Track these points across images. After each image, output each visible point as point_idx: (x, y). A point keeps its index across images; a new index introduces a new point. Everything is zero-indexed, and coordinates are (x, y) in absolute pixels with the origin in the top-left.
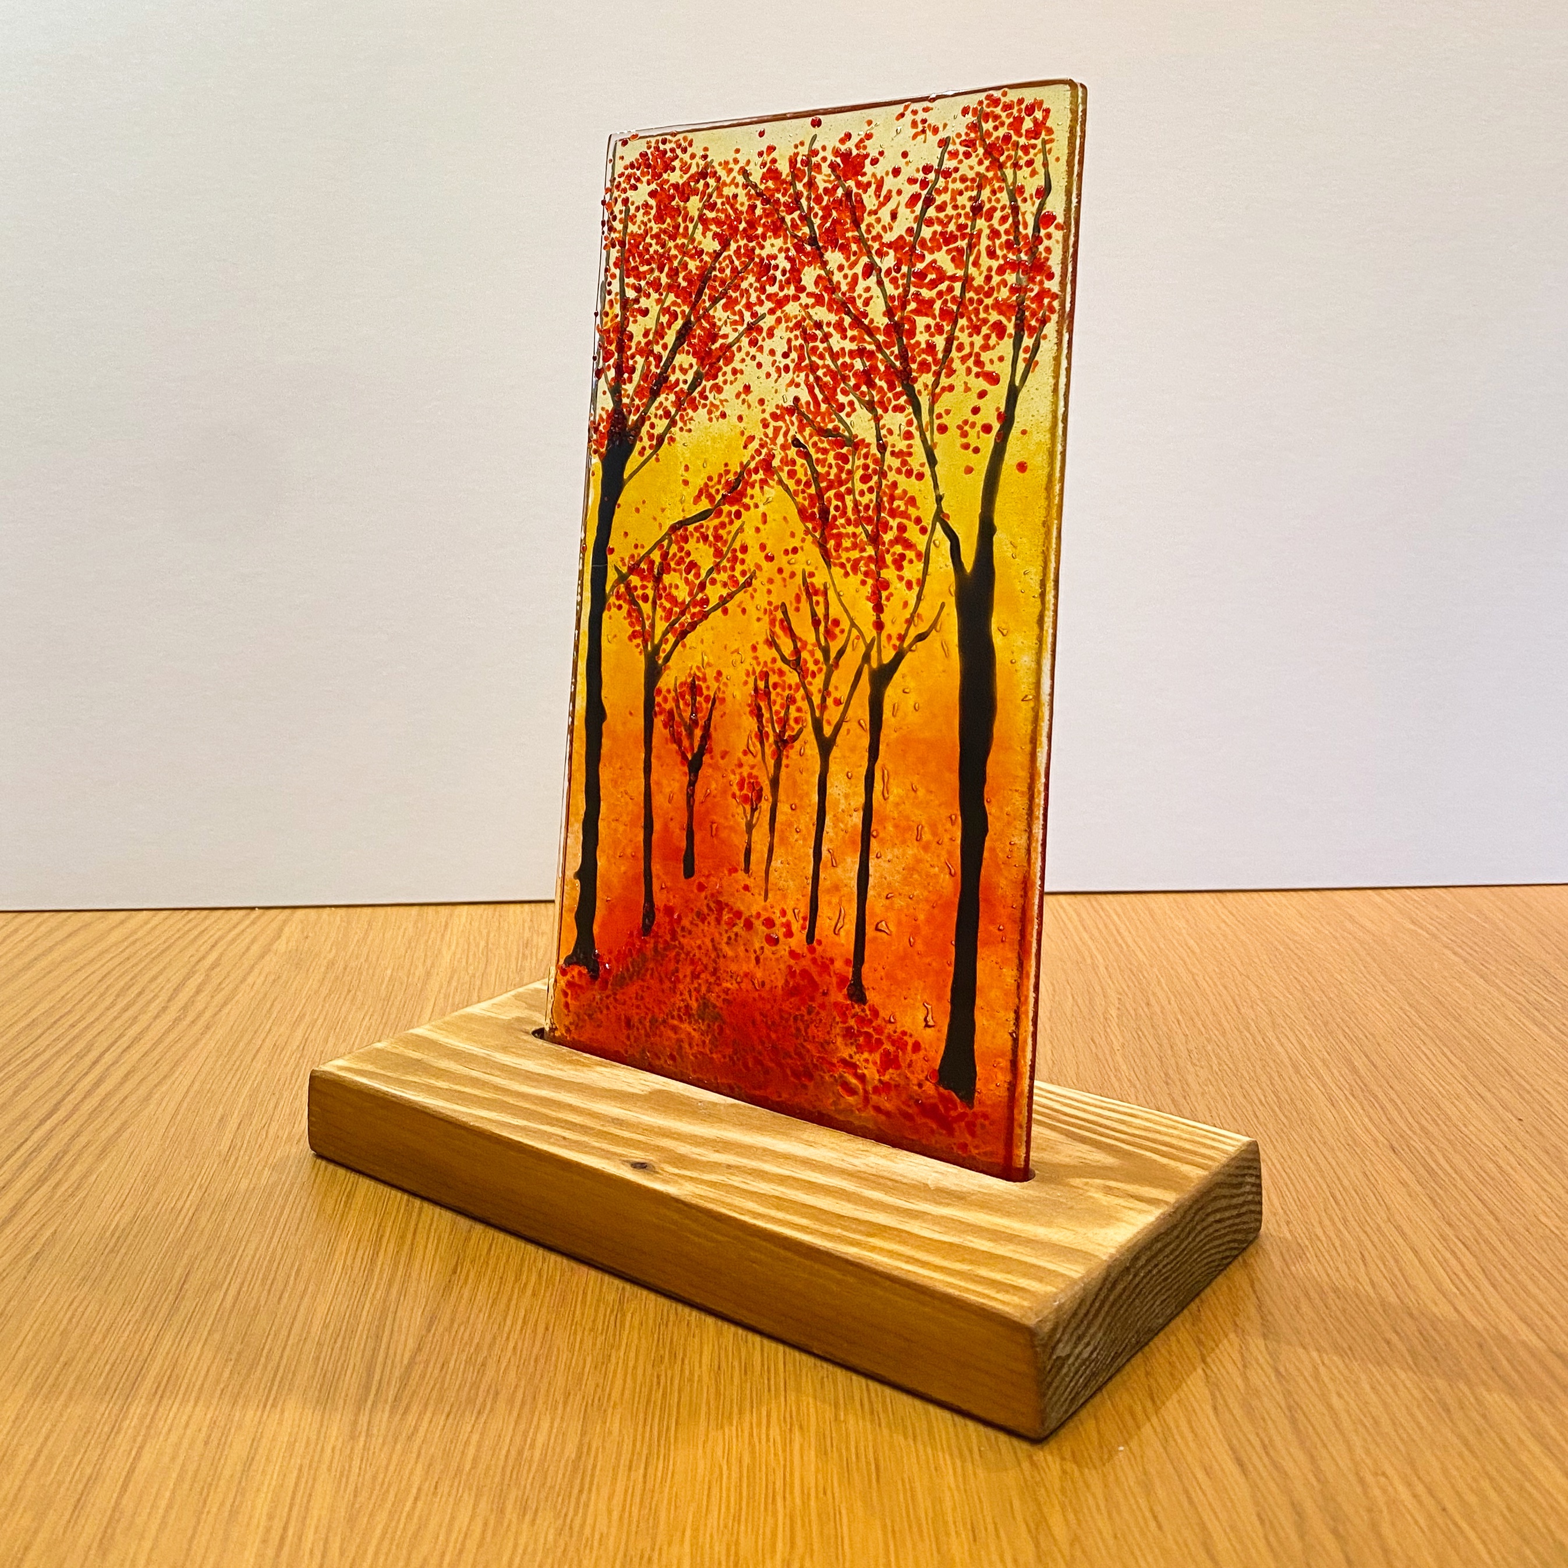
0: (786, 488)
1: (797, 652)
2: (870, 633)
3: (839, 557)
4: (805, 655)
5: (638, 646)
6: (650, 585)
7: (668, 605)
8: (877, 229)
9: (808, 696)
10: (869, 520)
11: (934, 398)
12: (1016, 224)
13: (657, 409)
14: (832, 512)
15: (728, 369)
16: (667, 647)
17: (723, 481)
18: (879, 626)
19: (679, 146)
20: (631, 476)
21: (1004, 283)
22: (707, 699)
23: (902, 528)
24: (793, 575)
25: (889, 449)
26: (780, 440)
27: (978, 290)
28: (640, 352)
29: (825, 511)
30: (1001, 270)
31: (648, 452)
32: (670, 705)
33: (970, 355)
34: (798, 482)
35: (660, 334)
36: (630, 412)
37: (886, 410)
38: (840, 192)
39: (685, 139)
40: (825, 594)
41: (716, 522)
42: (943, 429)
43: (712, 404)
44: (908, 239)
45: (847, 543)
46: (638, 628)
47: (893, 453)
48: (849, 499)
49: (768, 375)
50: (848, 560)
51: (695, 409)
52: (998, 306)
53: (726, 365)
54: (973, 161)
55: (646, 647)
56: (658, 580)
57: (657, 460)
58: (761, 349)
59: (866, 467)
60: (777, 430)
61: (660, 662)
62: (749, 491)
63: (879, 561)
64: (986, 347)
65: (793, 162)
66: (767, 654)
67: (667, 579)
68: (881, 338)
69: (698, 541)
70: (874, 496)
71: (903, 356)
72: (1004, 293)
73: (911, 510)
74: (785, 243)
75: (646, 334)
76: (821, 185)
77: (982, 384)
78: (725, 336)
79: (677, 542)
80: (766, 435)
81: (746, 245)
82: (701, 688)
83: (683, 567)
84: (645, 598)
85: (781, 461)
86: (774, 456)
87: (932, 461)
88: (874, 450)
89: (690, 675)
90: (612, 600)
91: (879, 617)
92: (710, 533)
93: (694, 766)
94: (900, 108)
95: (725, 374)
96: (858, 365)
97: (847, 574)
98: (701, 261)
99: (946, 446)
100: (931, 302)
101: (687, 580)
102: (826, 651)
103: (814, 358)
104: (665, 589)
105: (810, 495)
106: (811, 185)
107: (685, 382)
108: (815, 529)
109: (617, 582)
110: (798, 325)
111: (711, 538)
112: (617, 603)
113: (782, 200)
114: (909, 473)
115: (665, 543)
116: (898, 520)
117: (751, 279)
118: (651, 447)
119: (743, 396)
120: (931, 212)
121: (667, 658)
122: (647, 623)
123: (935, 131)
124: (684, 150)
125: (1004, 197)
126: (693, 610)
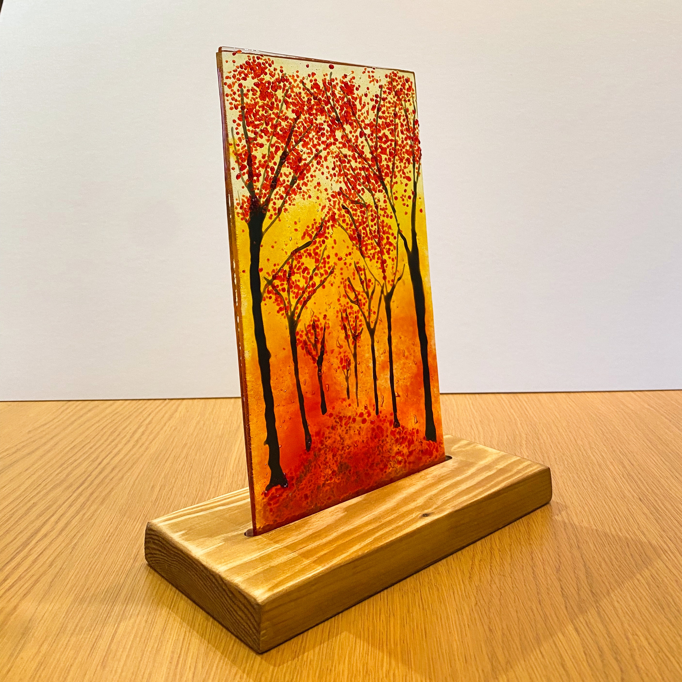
0: (342, 227)
1: (356, 297)
2: (382, 282)
3: (367, 253)
4: (360, 297)
5: (283, 314)
6: (285, 283)
7: (296, 291)
8: (362, 118)
9: (363, 314)
10: (375, 237)
11: (392, 187)
12: (408, 122)
13: (275, 195)
14: (362, 235)
15: (308, 175)
16: (298, 311)
17: (314, 227)
18: (385, 278)
19: (267, 62)
20: (267, 230)
21: (407, 144)
22: (321, 329)
23: (388, 238)
24: (350, 264)
25: (379, 208)
26: (337, 206)
27: (400, 146)
28: (262, 166)
29: (359, 236)
30: (406, 139)
31: (274, 217)
32: (304, 337)
33: (401, 170)
34: (347, 224)
35: (271, 156)
36: (260, 197)
37: (376, 192)
38: (345, 100)
39: (269, 59)
40: (364, 269)
41: (314, 247)
42: (396, 198)
43: (304, 192)
44: (374, 123)
45: (369, 247)
46: (282, 306)
47: (381, 209)
48: (368, 229)
49: (327, 178)
50: (371, 254)
51: (296, 194)
52: (407, 151)
53: (308, 173)
54: (391, 96)
55: (287, 314)
56: (289, 280)
57: (280, 220)
58: (322, 166)
59: (372, 215)
60: (335, 202)
61: (296, 319)
62: (327, 231)
63: (381, 252)
64: (405, 167)
65: (324, 82)
66: (344, 301)
67: (293, 278)
68: (370, 163)
69: (306, 257)
70: (376, 227)
71: (379, 170)
72: (408, 148)
73: (391, 231)
74: (326, 118)
75: (264, 157)
76: (338, 96)
77: (405, 181)
78: (305, 160)
79: (296, 259)
80: (331, 205)
81: (309, 118)
82: (318, 324)
83: (301, 270)
84: (284, 290)
85: (339, 216)
86: (335, 214)
87: (394, 211)
88: (374, 208)
89: (311, 321)
90: (266, 295)
91: (384, 274)
92: (312, 252)
93: (320, 362)
94: (363, 69)
95: (307, 177)
96: (363, 173)
97: (371, 260)
98: (288, 122)
99: (398, 204)
100: (385, 149)
101: (304, 277)
102: (367, 293)
103: (346, 171)
104: (293, 283)
105: (353, 230)
106: (333, 94)
107: (288, 181)
108: (357, 244)
109: (266, 286)
110: (337, 156)
111: (313, 255)
112: (269, 296)
113: (322, 99)
114: (387, 216)
115: (290, 260)
116: (386, 235)
117: (313, 133)
118: (275, 214)
119: (318, 187)
120: (380, 114)
121: (299, 316)
122: (286, 302)
123: (377, 81)
124: (270, 65)
125: (403, 113)
126: (308, 290)
